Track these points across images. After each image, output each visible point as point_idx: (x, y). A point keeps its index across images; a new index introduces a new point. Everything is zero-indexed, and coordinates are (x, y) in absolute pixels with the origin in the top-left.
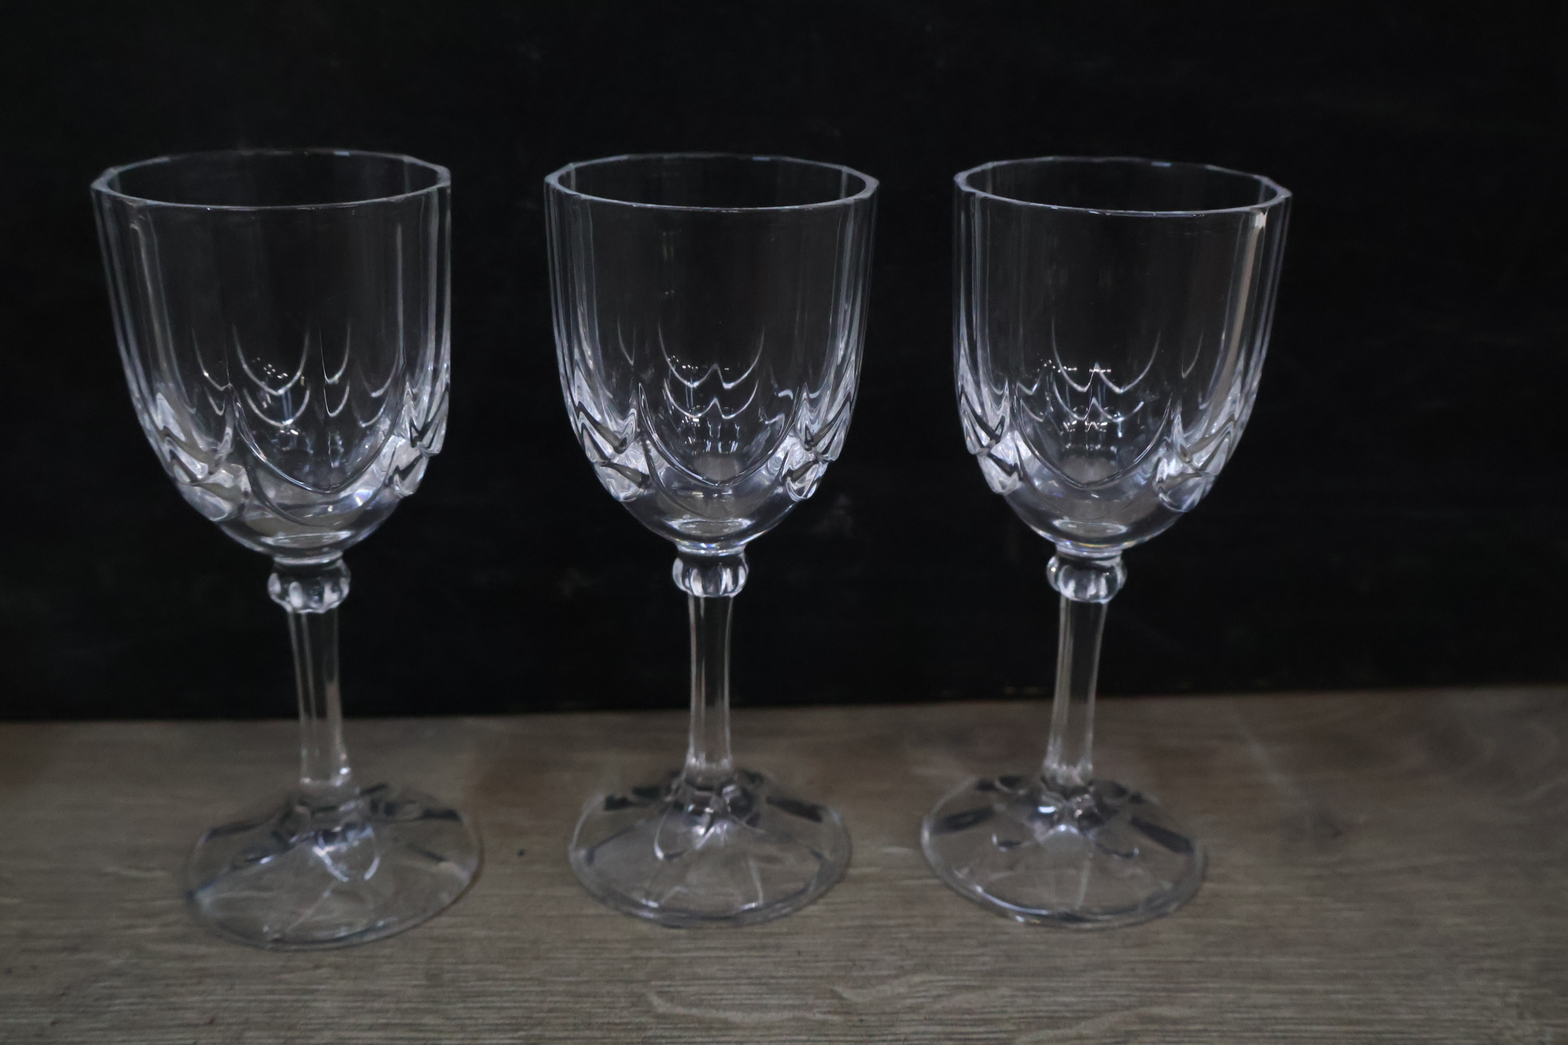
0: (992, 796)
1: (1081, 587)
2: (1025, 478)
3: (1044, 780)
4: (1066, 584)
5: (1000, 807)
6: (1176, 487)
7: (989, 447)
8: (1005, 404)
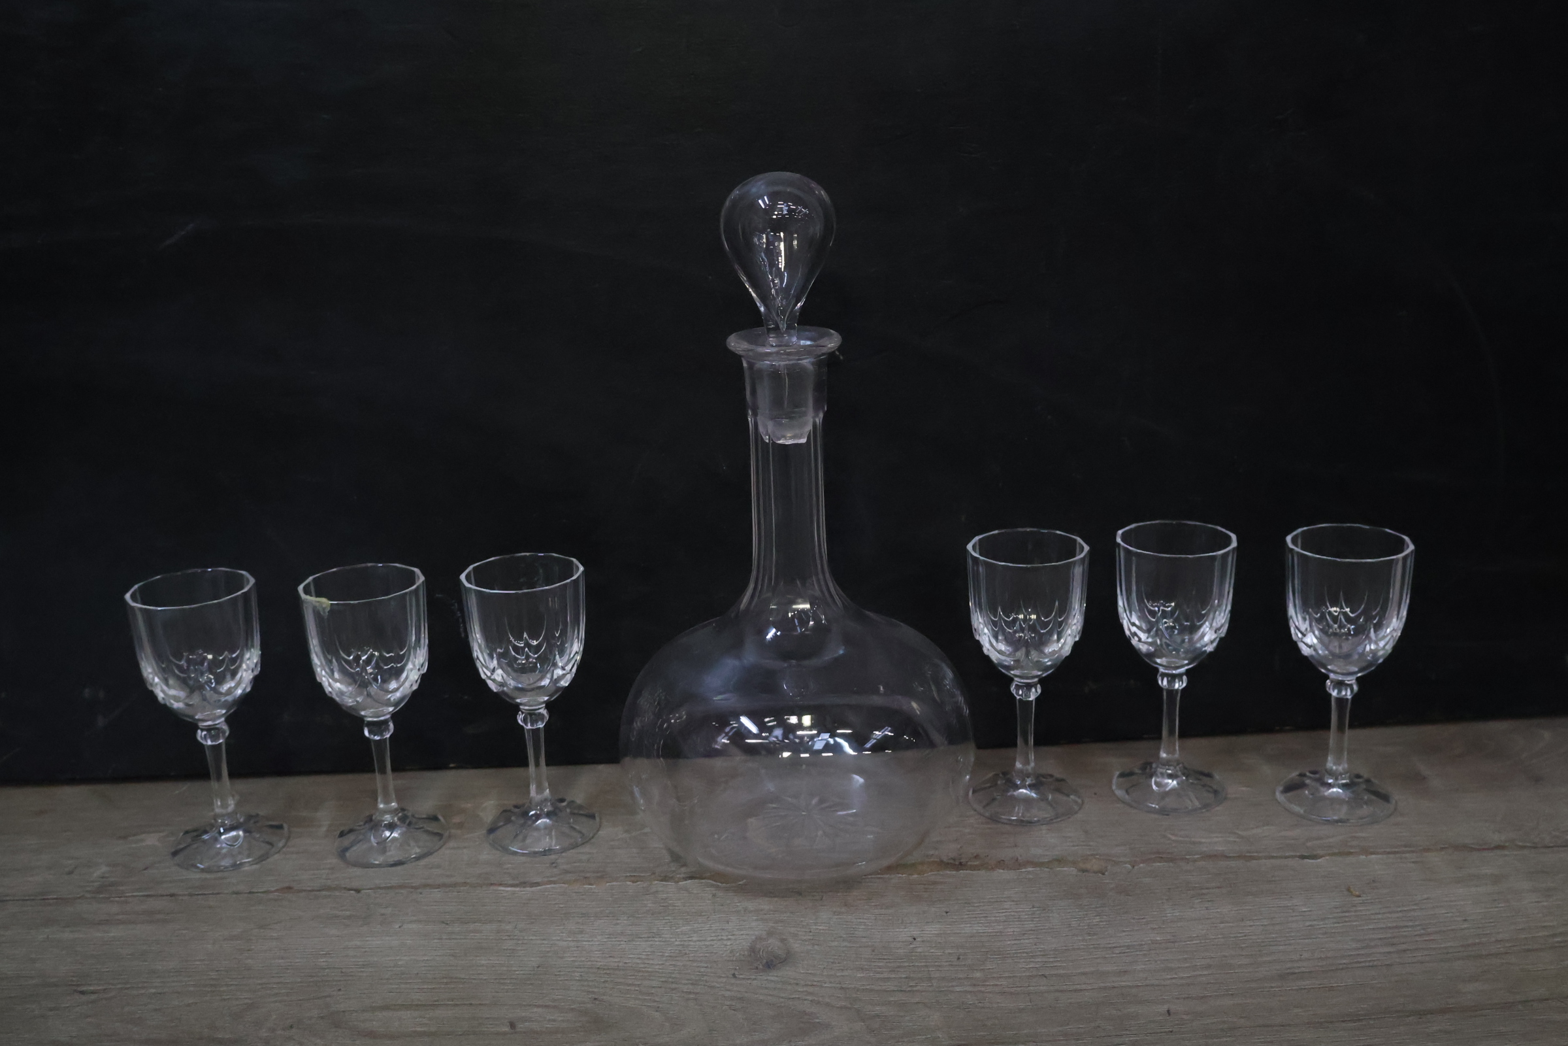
0: (1305, 778)
1: (1339, 692)
2: (1315, 650)
3: (1326, 771)
4: (1334, 691)
5: (1308, 781)
6: (1374, 652)
7: (1302, 639)
8: (1307, 622)
